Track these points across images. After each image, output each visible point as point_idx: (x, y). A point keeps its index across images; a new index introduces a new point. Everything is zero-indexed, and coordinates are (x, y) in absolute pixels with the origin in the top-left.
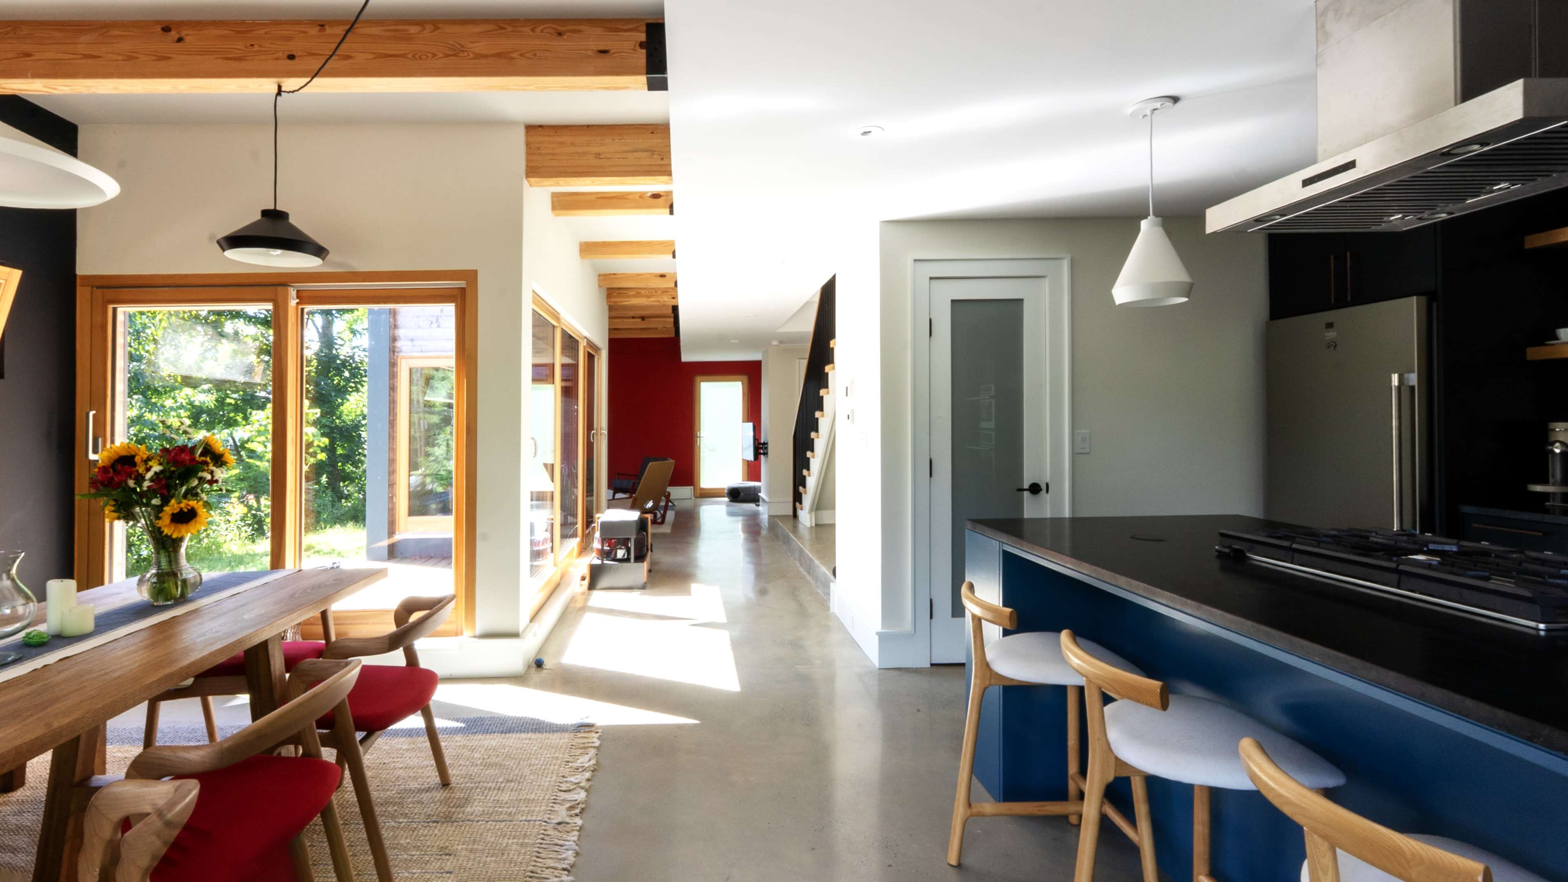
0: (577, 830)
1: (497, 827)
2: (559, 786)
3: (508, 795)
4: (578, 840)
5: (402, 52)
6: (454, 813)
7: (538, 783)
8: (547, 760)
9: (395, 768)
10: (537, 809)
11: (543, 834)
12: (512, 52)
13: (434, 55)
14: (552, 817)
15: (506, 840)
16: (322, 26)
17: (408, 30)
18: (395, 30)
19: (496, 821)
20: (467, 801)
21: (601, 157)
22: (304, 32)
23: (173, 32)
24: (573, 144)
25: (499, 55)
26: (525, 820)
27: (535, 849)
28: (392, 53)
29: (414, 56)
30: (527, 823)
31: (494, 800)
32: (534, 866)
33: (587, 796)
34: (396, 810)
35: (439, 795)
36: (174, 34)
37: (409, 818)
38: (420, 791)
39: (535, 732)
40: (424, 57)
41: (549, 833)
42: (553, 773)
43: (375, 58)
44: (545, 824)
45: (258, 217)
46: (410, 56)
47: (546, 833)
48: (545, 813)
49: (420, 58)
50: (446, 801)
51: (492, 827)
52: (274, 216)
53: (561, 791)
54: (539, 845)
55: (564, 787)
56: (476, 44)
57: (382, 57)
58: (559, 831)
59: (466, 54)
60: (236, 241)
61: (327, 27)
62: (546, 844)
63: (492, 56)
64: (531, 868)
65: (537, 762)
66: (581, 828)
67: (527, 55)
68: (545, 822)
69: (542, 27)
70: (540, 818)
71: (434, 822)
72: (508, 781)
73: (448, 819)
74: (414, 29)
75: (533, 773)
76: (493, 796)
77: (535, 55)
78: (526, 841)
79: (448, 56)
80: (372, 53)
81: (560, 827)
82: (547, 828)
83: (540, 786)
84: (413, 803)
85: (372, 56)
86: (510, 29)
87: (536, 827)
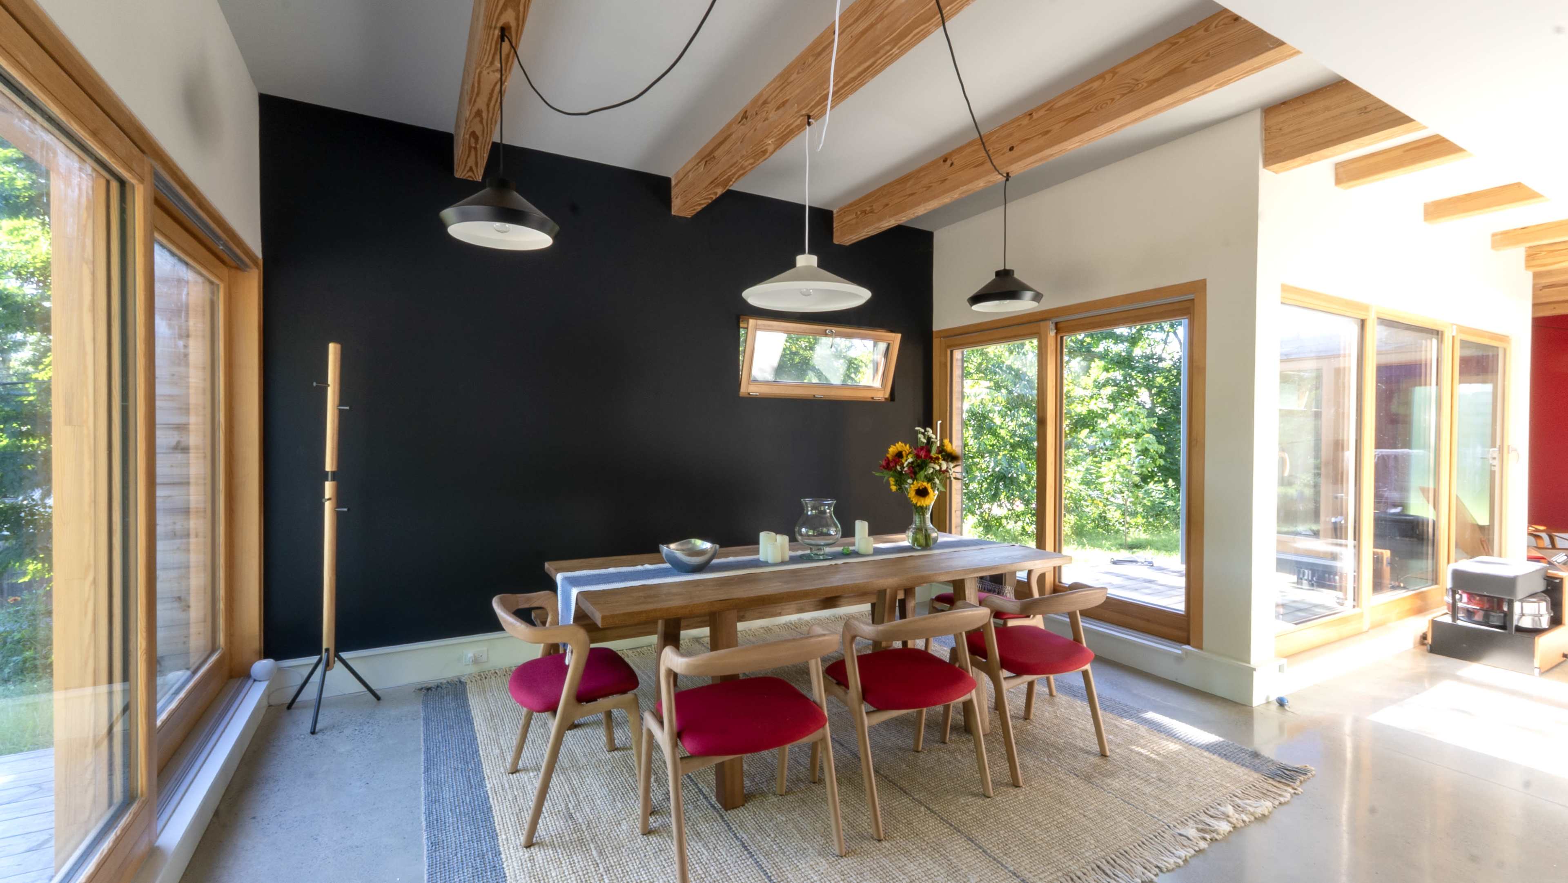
0: (1195, 850)
1: (1122, 805)
2: (1207, 809)
3: (1150, 790)
4: (1190, 857)
5: (1087, 109)
6: (1094, 777)
7: (1187, 796)
8: (1214, 783)
9: (1075, 726)
10: (1169, 813)
11: (1159, 834)
12: (1182, 65)
13: (1113, 99)
14: (1178, 826)
15: (1122, 818)
16: (1031, 114)
17: (1091, 88)
18: (1082, 93)
19: (1125, 801)
20: (1112, 774)
21: (1368, 110)
22: (1019, 125)
23: (948, 161)
24: (1327, 109)
25: (1170, 73)
26: (1151, 815)
27: (1142, 839)
28: (1079, 114)
29: (1096, 109)
30: (1150, 817)
31: (1135, 786)
32: (1131, 849)
33: (1230, 832)
34: (1054, 753)
35: (1097, 760)
36: (949, 162)
37: (1060, 762)
38: (1081, 750)
39: (1222, 757)
40: (1104, 105)
41: (1165, 836)
42: (1210, 796)
43: (1067, 123)
44: (1167, 827)
45: (993, 277)
46: (1093, 110)
47: (1162, 834)
48: (1174, 820)
49: (1101, 108)
50: (1095, 767)
51: (1117, 803)
52: (1004, 275)
53: (1206, 813)
54: (1148, 838)
55: (1212, 812)
56: (1150, 72)
57: (1072, 121)
58: (1176, 840)
59: (1140, 85)
60: (977, 299)
61: (1034, 114)
62: (1155, 841)
63: (1164, 76)
64: (1127, 848)
65: (1202, 780)
66: (1200, 851)
67: (1201, 59)
68: (1169, 826)
69: (1214, 25)
70: (1166, 821)
71: (1075, 774)
72: (1160, 780)
73: (1088, 778)
74: (1096, 85)
75: (1189, 786)
76: (1137, 783)
77: (1208, 55)
78: (1140, 829)
79: (1124, 95)
80: (1064, 121)
81: (1179, 838)
82: (1167, 831)
83: (1187, 798)
84: (1070, 754)
85: (1064, 123)
86: (1182, 40)
87: (1157, 825)
